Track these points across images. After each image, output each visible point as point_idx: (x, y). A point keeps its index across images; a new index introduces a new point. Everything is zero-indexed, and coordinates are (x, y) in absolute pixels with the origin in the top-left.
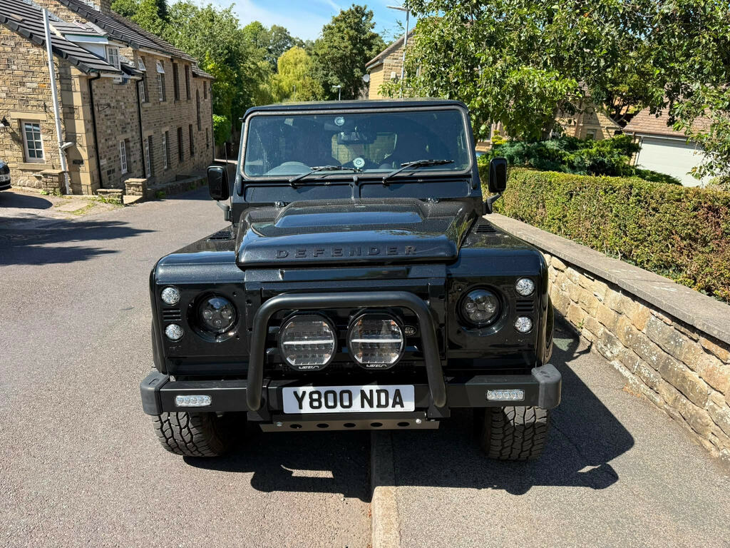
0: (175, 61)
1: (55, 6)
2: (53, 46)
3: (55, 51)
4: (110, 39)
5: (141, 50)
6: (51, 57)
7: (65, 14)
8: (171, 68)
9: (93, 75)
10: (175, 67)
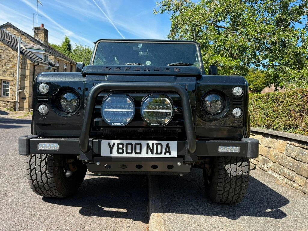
0: (72, 65)
1: (25, 39)
2: (21, 51)
3: (21, 53)
4: (45, 51)
5: (58, 57)
6: (19, 55)
7: (29, 42)
8: (70, 67)
9: (36, 63)
10: (71, 67)
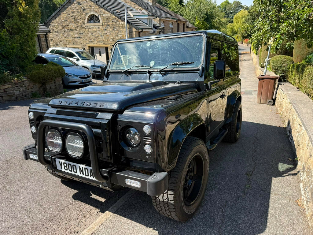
0: (178, 22)
4: (149, 15)
7: (137, 8)
8: (176, 25)
